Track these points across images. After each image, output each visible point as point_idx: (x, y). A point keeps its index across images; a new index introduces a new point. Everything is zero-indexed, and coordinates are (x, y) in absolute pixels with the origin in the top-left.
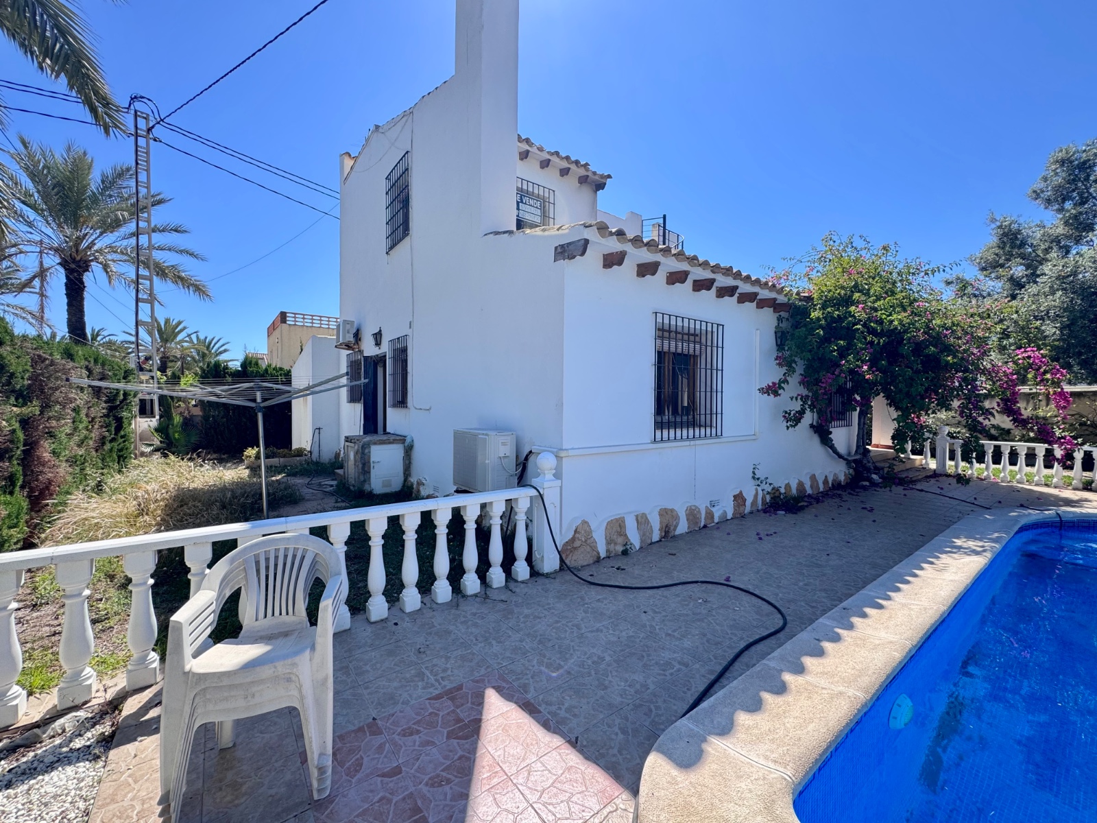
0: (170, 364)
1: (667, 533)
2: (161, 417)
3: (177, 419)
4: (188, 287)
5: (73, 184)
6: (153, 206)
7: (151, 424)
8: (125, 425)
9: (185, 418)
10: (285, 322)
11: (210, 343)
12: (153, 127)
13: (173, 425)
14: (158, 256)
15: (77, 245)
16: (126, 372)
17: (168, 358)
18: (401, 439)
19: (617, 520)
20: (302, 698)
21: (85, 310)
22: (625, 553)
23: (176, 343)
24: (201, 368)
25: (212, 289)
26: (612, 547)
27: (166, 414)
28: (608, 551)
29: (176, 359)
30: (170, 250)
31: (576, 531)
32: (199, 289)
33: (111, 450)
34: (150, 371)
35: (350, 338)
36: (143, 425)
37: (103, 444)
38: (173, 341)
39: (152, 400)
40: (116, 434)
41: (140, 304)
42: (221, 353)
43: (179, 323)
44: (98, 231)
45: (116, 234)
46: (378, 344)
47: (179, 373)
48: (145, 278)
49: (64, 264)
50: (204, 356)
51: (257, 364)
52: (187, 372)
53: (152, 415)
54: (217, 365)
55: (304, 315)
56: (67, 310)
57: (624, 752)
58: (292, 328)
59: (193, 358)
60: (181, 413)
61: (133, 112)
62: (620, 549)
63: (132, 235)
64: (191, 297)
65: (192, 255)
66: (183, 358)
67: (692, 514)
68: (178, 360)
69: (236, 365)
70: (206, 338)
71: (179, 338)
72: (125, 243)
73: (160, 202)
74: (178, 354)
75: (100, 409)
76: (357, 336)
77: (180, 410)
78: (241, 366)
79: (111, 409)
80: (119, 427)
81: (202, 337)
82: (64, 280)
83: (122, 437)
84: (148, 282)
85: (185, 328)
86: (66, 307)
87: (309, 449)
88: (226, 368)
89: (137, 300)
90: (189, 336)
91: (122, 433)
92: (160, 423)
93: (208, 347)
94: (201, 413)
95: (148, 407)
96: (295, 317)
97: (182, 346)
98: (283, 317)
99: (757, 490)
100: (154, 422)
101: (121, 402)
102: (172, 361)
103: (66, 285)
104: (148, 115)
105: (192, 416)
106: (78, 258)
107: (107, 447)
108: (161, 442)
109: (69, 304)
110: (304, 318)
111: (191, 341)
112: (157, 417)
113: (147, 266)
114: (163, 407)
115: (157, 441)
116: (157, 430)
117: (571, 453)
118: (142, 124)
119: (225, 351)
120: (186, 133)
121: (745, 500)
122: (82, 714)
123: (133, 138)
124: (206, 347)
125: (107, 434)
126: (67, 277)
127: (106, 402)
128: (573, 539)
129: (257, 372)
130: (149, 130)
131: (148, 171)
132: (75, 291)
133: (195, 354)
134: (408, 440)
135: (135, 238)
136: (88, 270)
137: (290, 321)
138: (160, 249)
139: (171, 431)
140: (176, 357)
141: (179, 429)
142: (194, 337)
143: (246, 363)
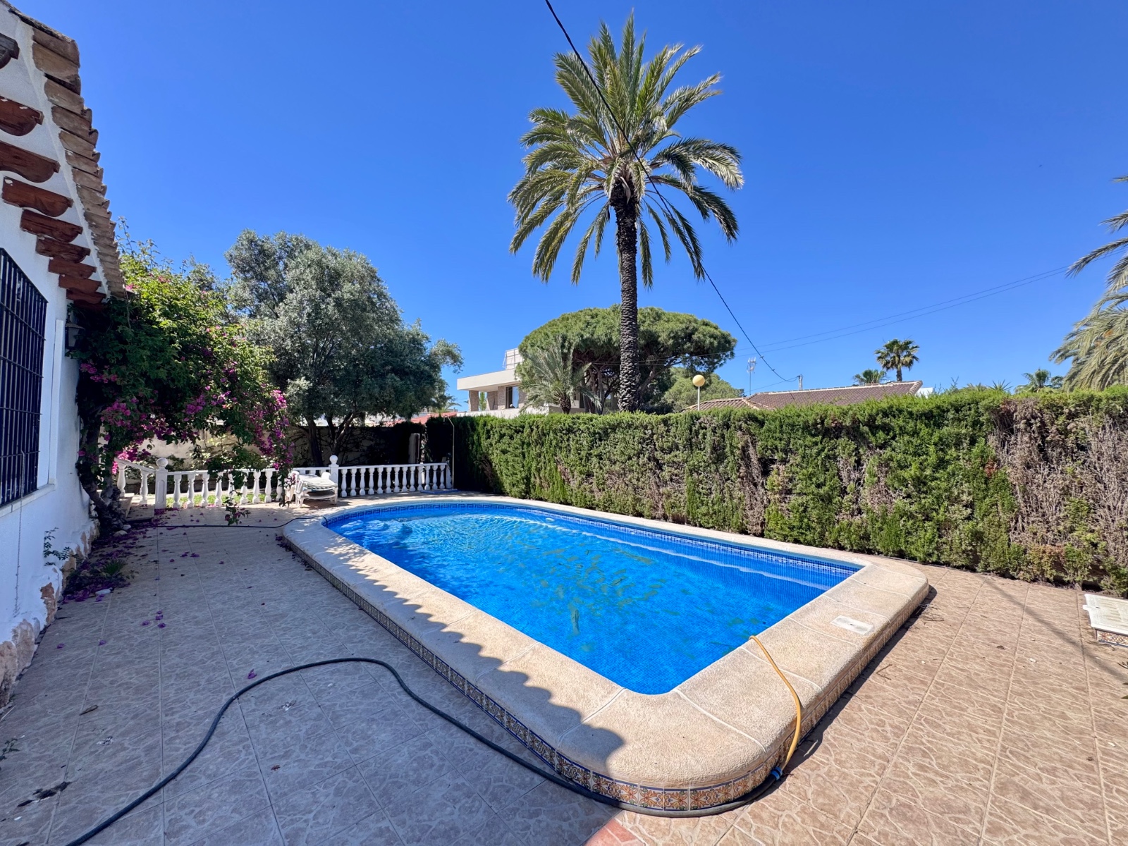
57: (565, 815)
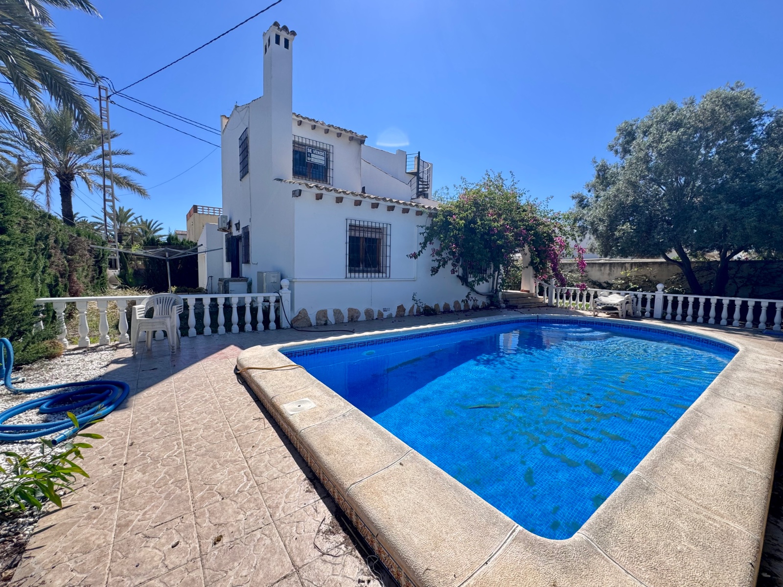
0: (124, 238)
1: (352, 319)
2: (121, 269)
3: (130, 271)
4: (134, 190)
5: (62, 127)
6: (111, 138)
7: (116, 273)
8: (103, 271)
9: (135, 270)
10: (197, 212)
11: (150, 223)
12: (110, 96)
13: (128, 274)
14: (116, 171)
15: (66, 164)
16: (103, 243)
17: (123, 233)
18: (246, 279)
19: (323, 311)
20: (167, 328)
21: (73, 204)
22: (326, 324)
23: (128, 224)
24: (144, 241)
25: (149, 192)
26: (319, 322)
27: (124, 268)
28: (317, 323)
29: (128, 234)
30: (122, 167)
31: (299, 313)
32: (141, 192)
33: (97, 283)
34: (114, 242)
35: (225, 225)
36: (112, 273)
37: (94, 280)
38: (126, 221)
39: (115, 260)
40: (99, 275)
41: (107, 203)
42: (157, 230)
43: (129, 211)
44: (78, 156)
45: (89, 157)
46: (238, 229)
47: (131, 244)
48: (109, 187)
49: (58, 175)
50: (146, 232)
51: (176, 239)
52: (135, 243)
53: (116, 268)
54: (153, 239)
55: (208, 207)
56: (62, 205)
58: (201, 216)
59: (139, 234)
60: (132, 267)
61: (98, 86)
62: (323, 322)
63: (99, 157)
64: (136, 196)
65: (136, 171)
66: (132, 234)
67: (368, 313)
68: (130, 234)
69: (164, 239)
70: (147, 220)
71: (129, 220)
72: (95, 162)
73: (115, 136)
74: (129, 231)
75: (92, 261)
76: (229, 224)
77: (132, 265)
78: (167, 240)
79: (97, 262)
80: (100, 272)
81: (144, 220)
82: (59, 186)
83: (102, 277)
84: (111, 189)
85: (133, 214)
86: (61, 203)
87: (205, 288)
88: (158, 241)
89: (105, 200)
90: (136, 219)
91: (102, 275)
92: (120, 271)
93: (149, 227)
94: (144, 268)
95: (113, 263)
96: (203, 209)
97: (132, 226)
98: (195, 208)
99: (414, 305)
100: (117, 272)
101: (102, 258)
102: (125, 236)
103: (60, 189)
104: (107, 88)
105: (139, 269)
106: (67, 172)
107: (96, 281)
108: (122, 283)
109: (63, 201)
110: (208, 210)
111: (138, 223)
112: (119, 269)
113: (109, 177)
114: (122, 263)
115: (119, 283)
116: (119, 276)
117: (297, 280)
118: (103, 93)
119: (160, 229)
120: (131, 99)
121: (404, 310)
122: (107, 346)
123: (98, 102)
124: (147, 227)
125: (95, 275)
126: (61, 184)
127: (94, 258)
128: (298, 316)
129: (177, 244)
130: (108, 97)
131: (108, 122)
132: (66, 192)
133: (140, 231)
134: (249, 280)
135: (101, 159)
136: (73, 180)
137: (200, 211)
138: (116, 166)
139: (127, 278)
140: (128, 233)
141: (132, 276)
142: (139, 219)
143: (170, 238)
